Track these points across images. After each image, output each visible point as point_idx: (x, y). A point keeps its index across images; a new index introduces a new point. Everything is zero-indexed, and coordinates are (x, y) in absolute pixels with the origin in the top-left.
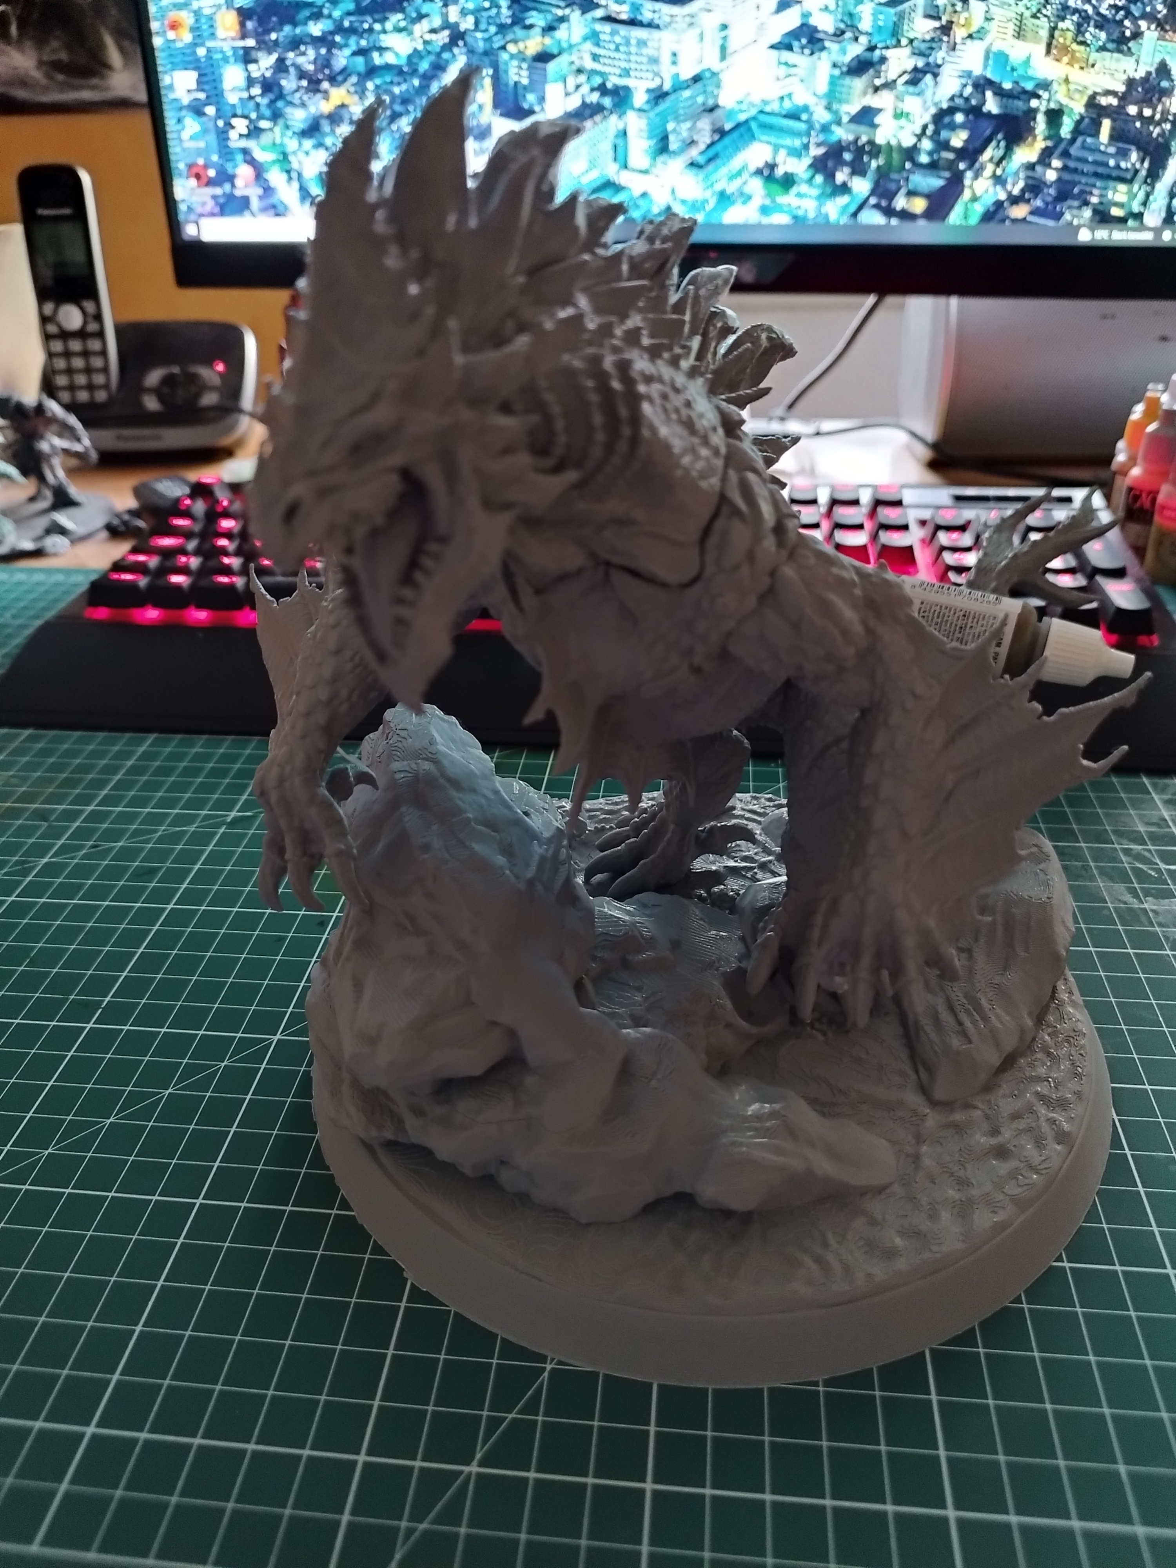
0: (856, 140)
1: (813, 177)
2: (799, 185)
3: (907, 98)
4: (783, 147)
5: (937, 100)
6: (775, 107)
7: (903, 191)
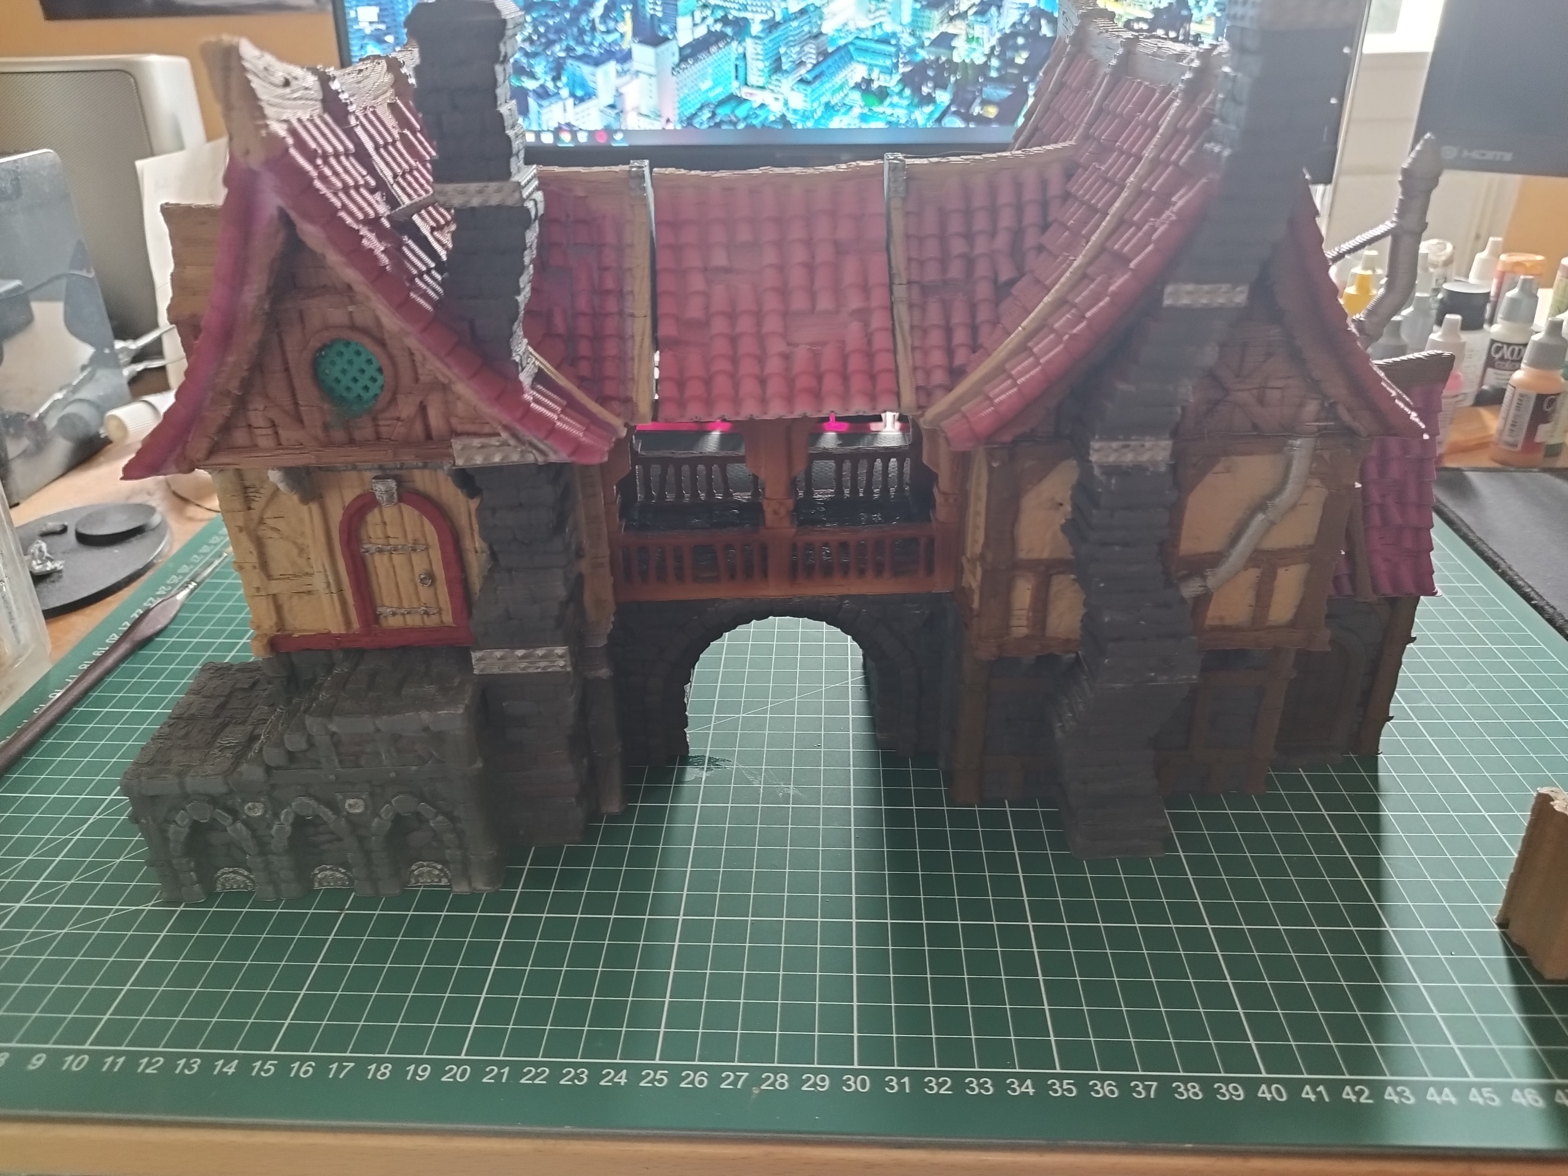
0: (938, 59)
1: (902, 90)
2: (891, 96)
3: (977, 27)
4: (876, 66)
5: (1001, 27)
6: (869, 34)
7: (978, 101)
